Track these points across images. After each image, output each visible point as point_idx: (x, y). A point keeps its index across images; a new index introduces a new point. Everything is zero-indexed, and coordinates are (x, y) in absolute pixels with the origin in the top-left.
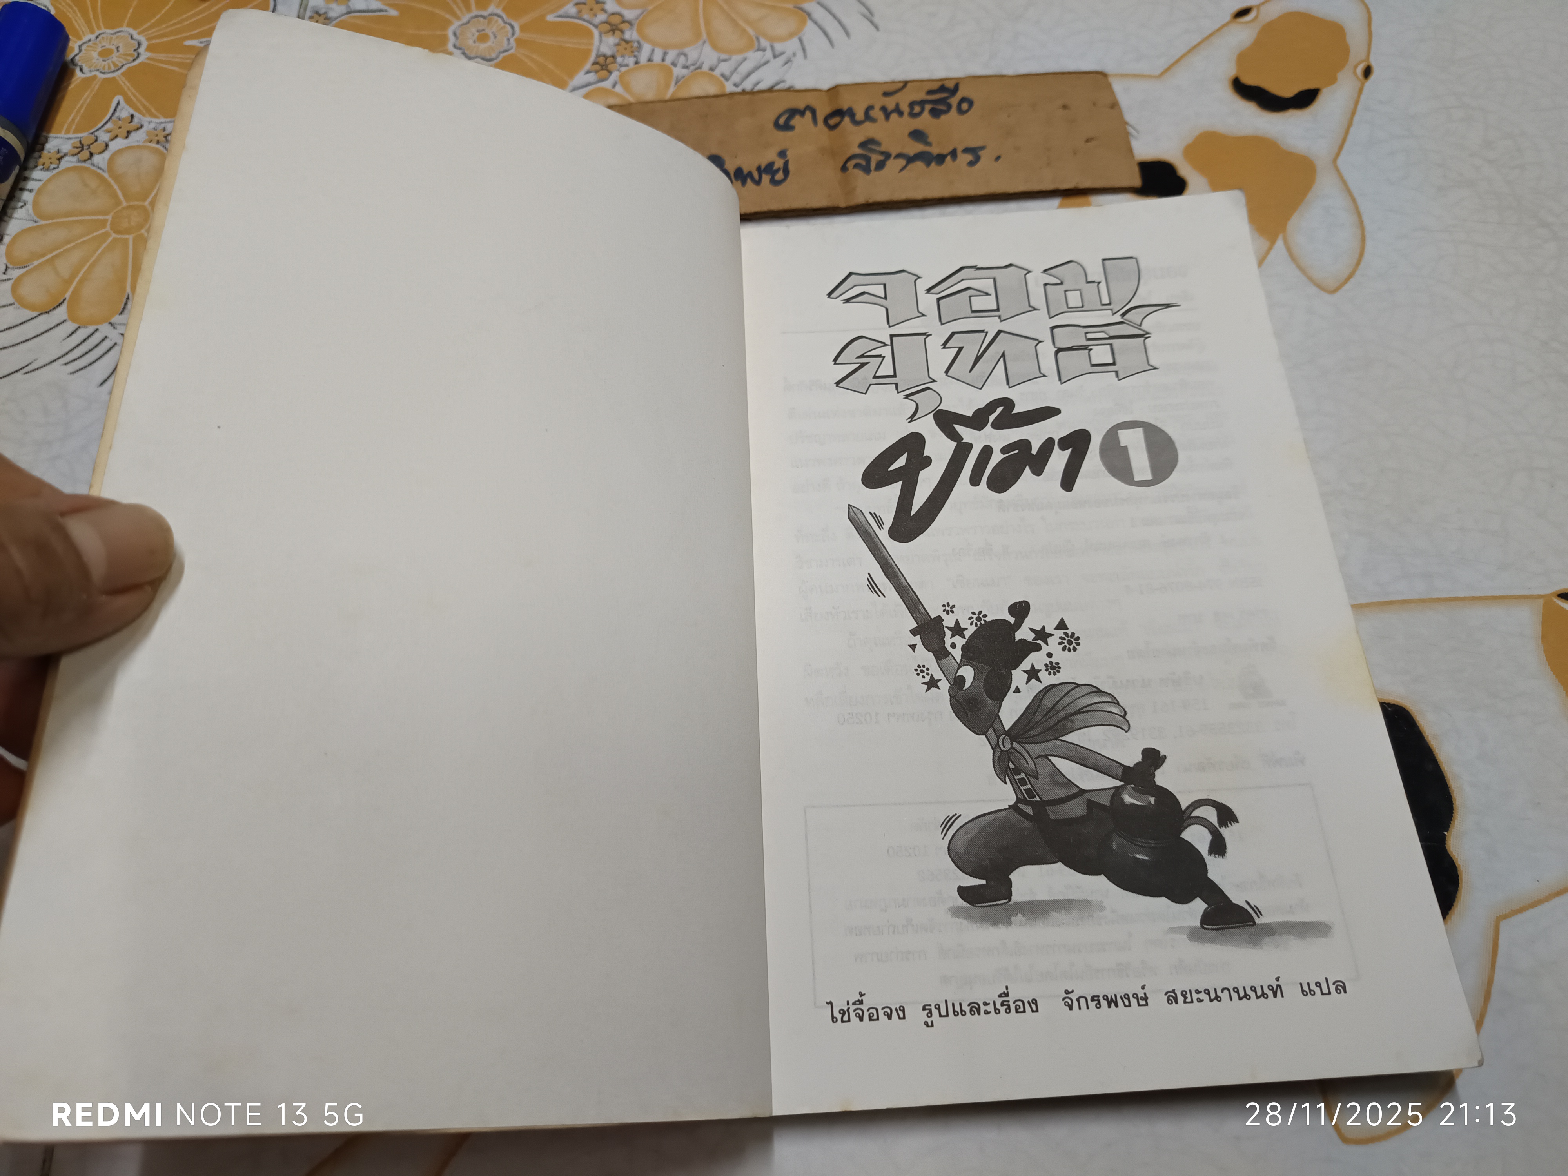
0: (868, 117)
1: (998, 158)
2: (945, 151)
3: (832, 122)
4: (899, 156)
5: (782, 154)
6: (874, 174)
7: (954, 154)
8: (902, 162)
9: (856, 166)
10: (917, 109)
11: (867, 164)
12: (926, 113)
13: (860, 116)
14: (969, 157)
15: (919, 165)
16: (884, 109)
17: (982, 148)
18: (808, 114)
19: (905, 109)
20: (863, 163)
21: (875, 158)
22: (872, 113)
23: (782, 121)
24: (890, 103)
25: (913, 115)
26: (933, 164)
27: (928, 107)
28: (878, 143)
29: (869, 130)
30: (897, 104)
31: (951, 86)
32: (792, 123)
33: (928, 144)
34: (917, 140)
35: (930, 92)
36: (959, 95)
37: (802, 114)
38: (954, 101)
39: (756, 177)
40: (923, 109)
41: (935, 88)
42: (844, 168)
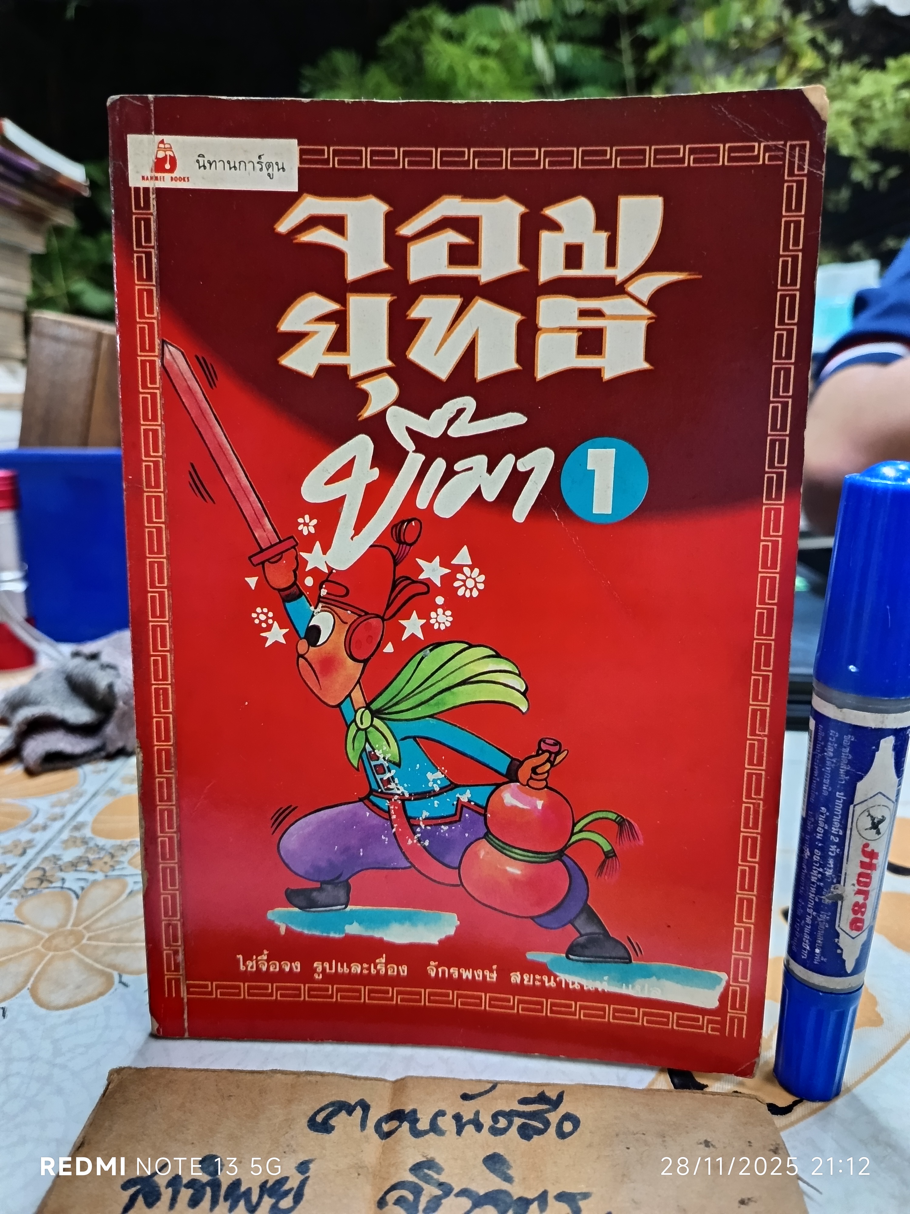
0: (434, 1128)
2: (531, 1195)
3: (386, 1127)
4: (464, 1193)
7: (543, 1198)
8: (466, 1203)
9: (399, 1201)
10: (502, 1123)
11: (414, 1200)
12: (513, 1131)
13: (423, 1124)
14: (563, 1208)
16: (457, 1118)
17: (586, 1196)
18: (358, 1112)
19: (486, 1120)
20: (410, 1197)
22: (442, 1122)
23: (319, 1119)
24: (467, 1111)
25: (495, 1131)
27: (518, 1121)
28: (439, 1170)
29: (430, 1147)
30: (477, 1113)
31: (553, 1095)
32: (333, 1122)
33: (508, 1179)
34: (493, 1171)
35: (524, 1101)
36: (562, 1110)
37: (350, 1110)
38: (554, 1117)
39: (254, 1198)
40: (510, 1123)
41: (532, 1095)
42: (381, 1202)
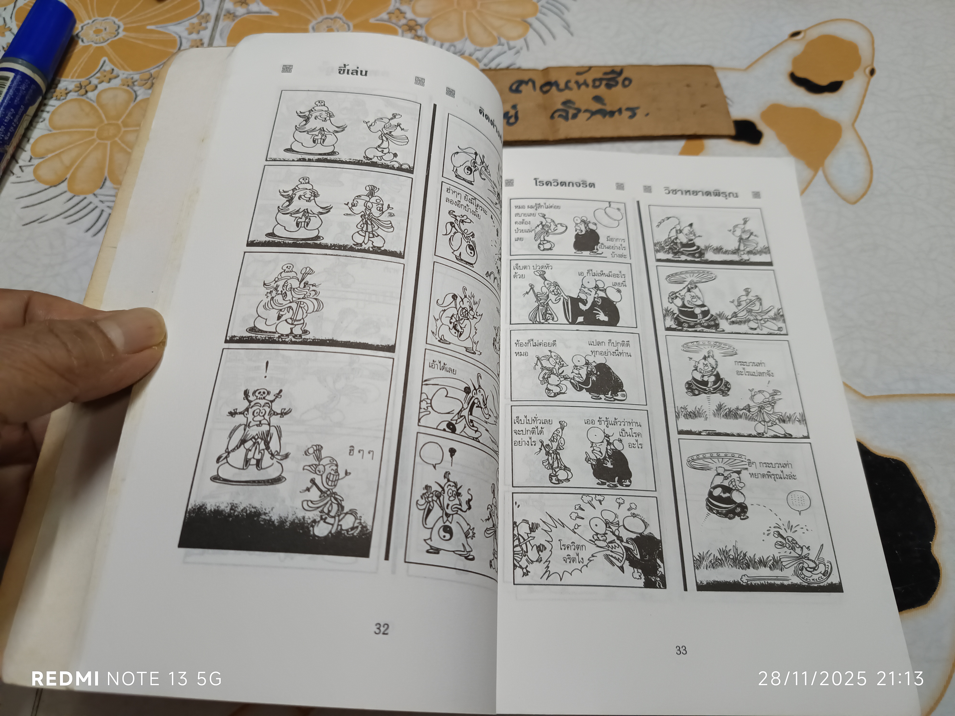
0: (567, 87)
1: (647, 115)
2: (615, 108)
3: (546, 88)
4: (586, 111)
5: (514, 107)
6: (571, 121)
7: (620, 111)
8: (588, 115)
9: (560, 116)
10: (597, 83)
11: (566, 115)
12: (603, 87)
13: (562, 85)
14: (629, 113)
15: (599, 117)
16: (577, 82)
17: (637, 108)
18: (530, 84)
19: (590, 82)
20: (564, 114)
21: (571, 112)
22: (570, 85)
23: (514, 87)
24: (581, 79)
25: (595, 87)
26: (607, 117)
27: (604, 83)
28: (573, 103)
29: (567, 95)
30: (585, 80)
31: (618, 70)
32: (521, 88)
33: (604, 104)
34: (597, 102)
35: (606, 74)
36: (623, 76)
37: (527, 83)
38: (620, 79)
40: (601, 83)
41: (609, 70)
42: (552, 117)
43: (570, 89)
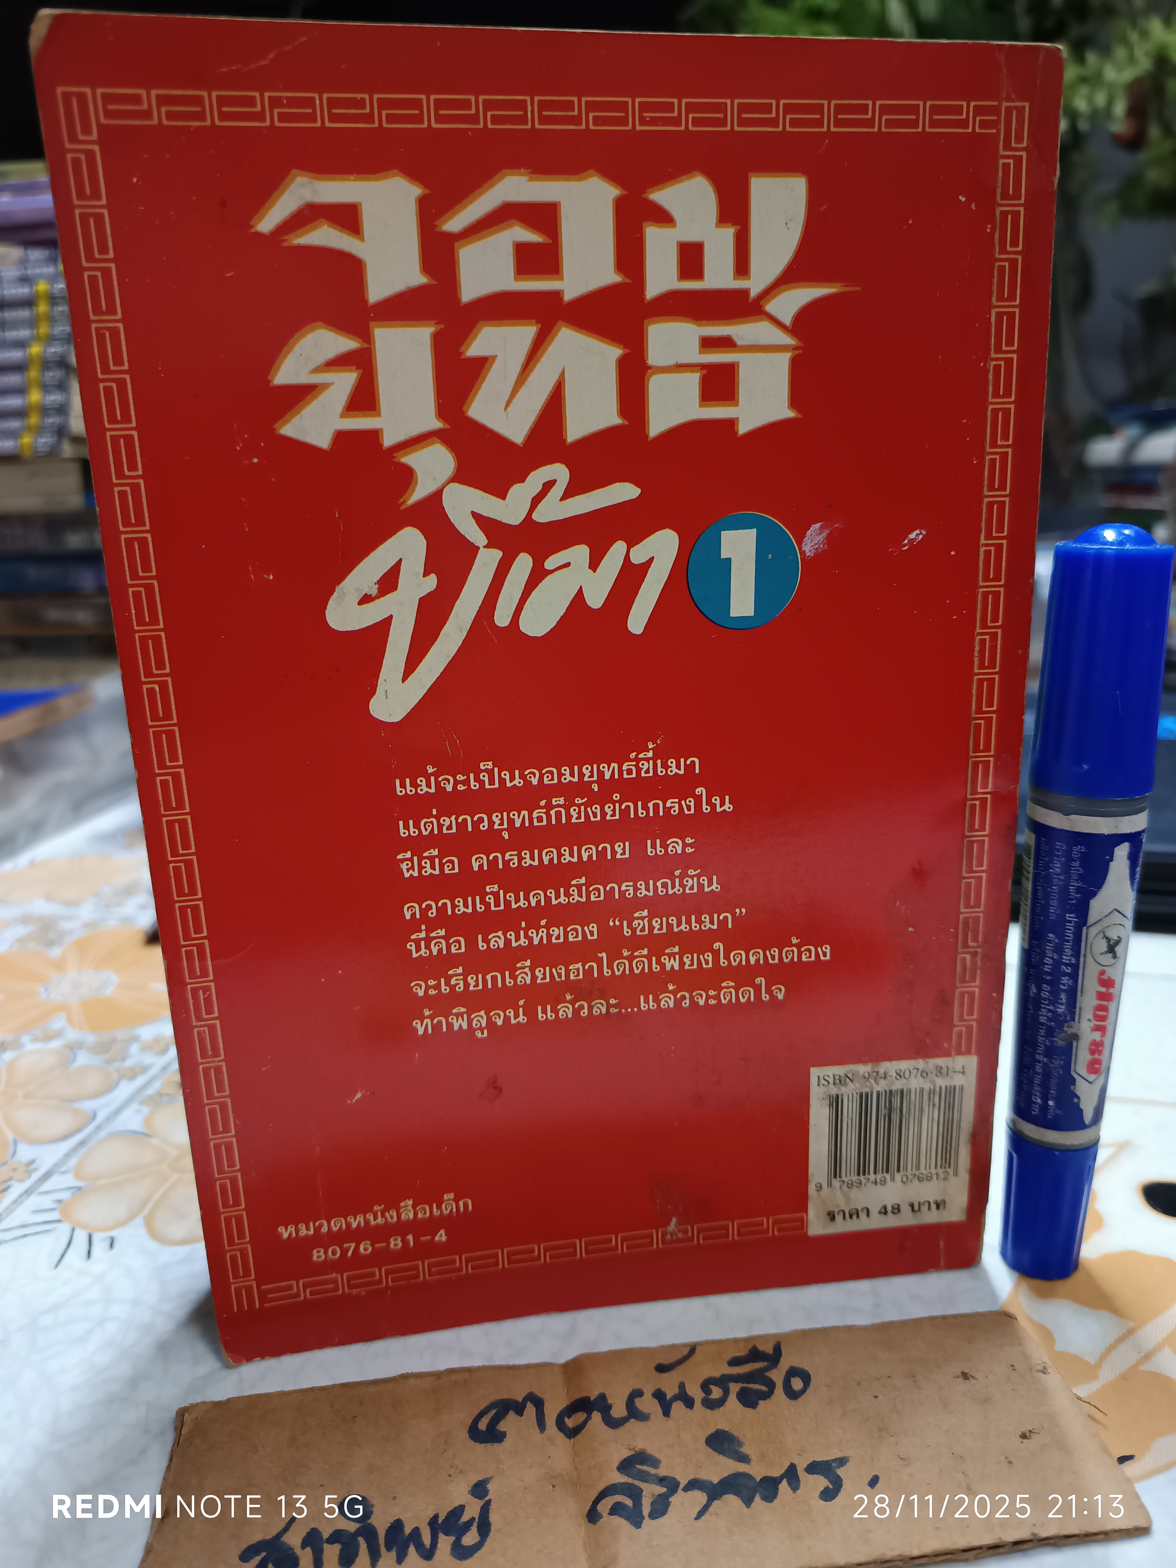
0: (633, 1413)
1: (873, 1481)
2: (776, 1473)
3: (570, 1423)
4: (694, 1485)
5: (479, 1490)
6: (648, 1526)
7: (791, 1474)
8: (699, 1497)
9: (616, 1510)
10: (716, 1393)
11: (634, 1505)
12: (733, 1400)
13: (619, 1410)
14: (821, 1481)
15: (732, 1501)
16: (659, 1395)
17: (842, 1461)
18: (530, 1410)
19: (696, 1392)
20: (629, 1502)
22: (639, 1403)
23: (483, 1425)
24: (669, 1384)
25: (711, 1404)
26: (757, 1498)
27: (734, 1388)
28: (655, 1463)
29: (634, 1437)
30: (682, 1386)
31: (769, 1349)
32: (502, 1427)
33: (744, 1459)
34: (722, 1452)
35: (734, 1362)
36: (785, 1364)
37: (519, 1409)
38: (777, 1375)
39: (427, 1540)
40: (726, 1392)
41: (742, 1353)
42: (593, 1516)
43: (643, 1417)
